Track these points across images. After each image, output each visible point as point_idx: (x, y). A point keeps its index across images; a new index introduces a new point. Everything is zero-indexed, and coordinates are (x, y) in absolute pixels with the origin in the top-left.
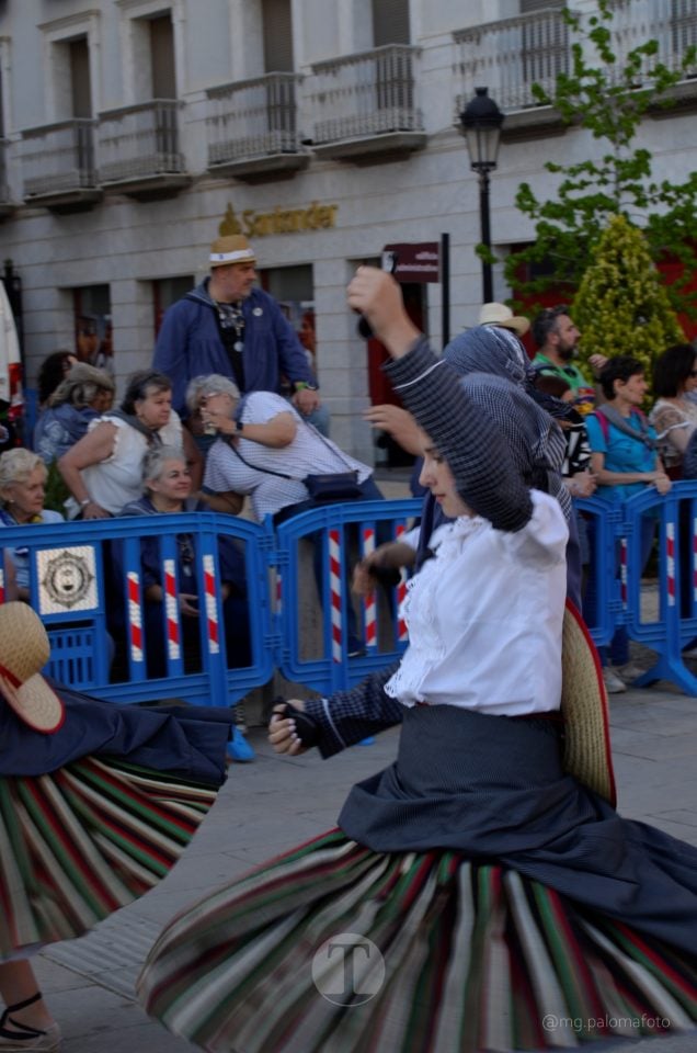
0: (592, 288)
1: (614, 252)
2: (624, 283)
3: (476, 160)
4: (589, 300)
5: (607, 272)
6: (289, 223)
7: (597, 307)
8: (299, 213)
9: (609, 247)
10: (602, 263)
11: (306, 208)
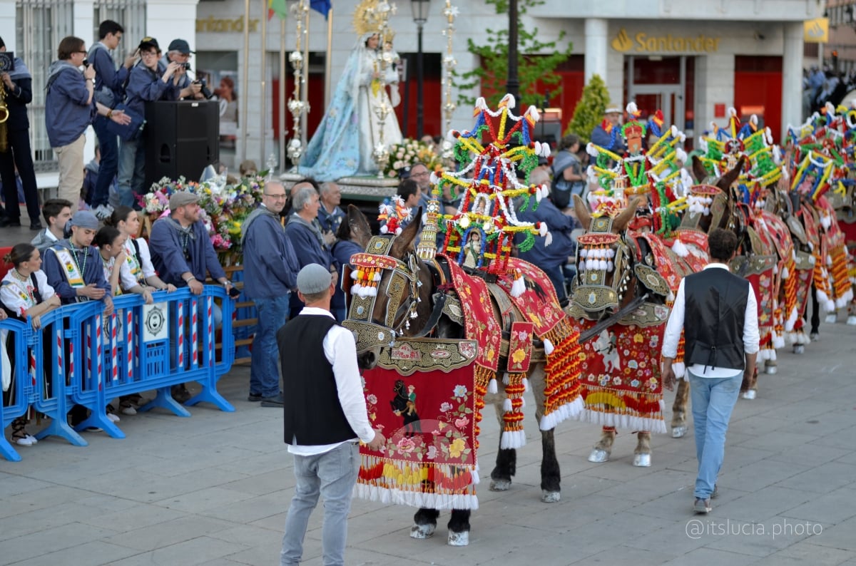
0: (588, 105)
1: (597, 91)
2: (602, 104)
3: (417, 16)
4: (586, 111)
5: (595, 99)
6: (220, 26)
7: (590, 114)
8: (229, 21)
9: (594, 88)
10: (593, 95)
11: (235, 19)
